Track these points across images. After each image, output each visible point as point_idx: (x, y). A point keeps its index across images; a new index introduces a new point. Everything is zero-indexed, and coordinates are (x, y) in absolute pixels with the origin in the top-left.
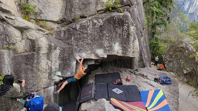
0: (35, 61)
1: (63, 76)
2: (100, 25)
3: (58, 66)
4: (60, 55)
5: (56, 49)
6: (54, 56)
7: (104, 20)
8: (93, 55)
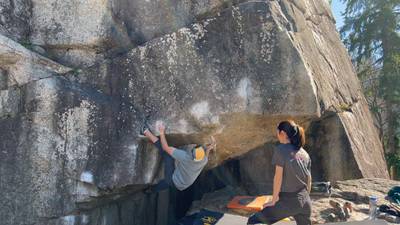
0: (22, 139)
1: (100, 185)
2: (197, 37)
3: (85, 157)
4: (90, 124)
5: (79, 106)
6: (72, 124)
7: (206, 23)
8: (183, 122)
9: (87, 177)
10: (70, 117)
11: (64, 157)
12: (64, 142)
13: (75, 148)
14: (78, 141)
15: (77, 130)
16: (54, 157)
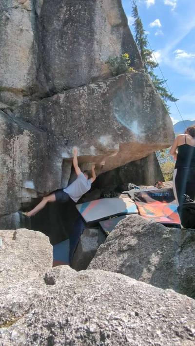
1: (39, 190)
2: (102, 92)
3: (27, 171)
4: (30, 147)
5: (22, 134)
6: (18, 147)
7: (108, 83)
8: (92, 148)
9: (30, 185)
10: (17, 142)
11: (13, 171)
12: (12, 160)
13: (20, 165)
14: (22, 159)
15: (21, 151)
16: (5, 171)
